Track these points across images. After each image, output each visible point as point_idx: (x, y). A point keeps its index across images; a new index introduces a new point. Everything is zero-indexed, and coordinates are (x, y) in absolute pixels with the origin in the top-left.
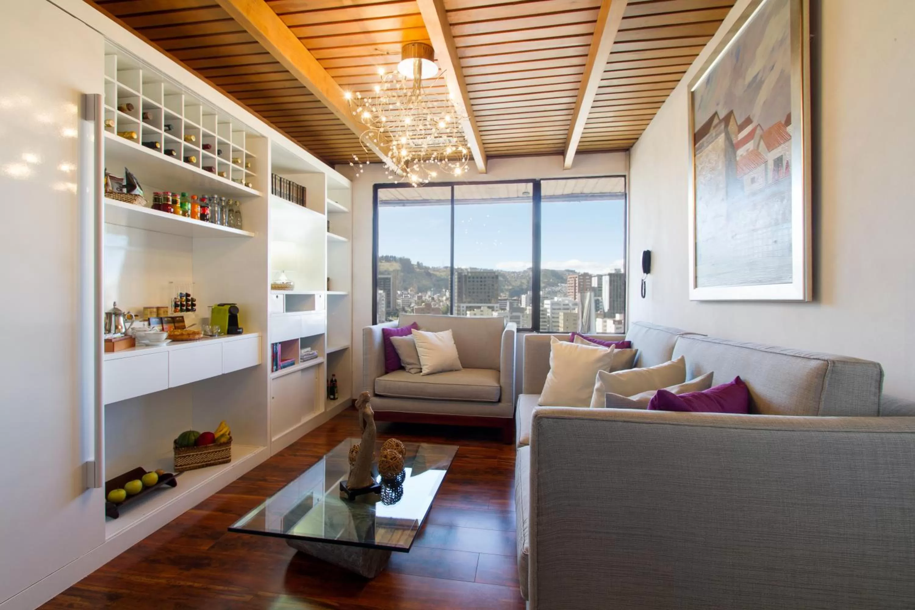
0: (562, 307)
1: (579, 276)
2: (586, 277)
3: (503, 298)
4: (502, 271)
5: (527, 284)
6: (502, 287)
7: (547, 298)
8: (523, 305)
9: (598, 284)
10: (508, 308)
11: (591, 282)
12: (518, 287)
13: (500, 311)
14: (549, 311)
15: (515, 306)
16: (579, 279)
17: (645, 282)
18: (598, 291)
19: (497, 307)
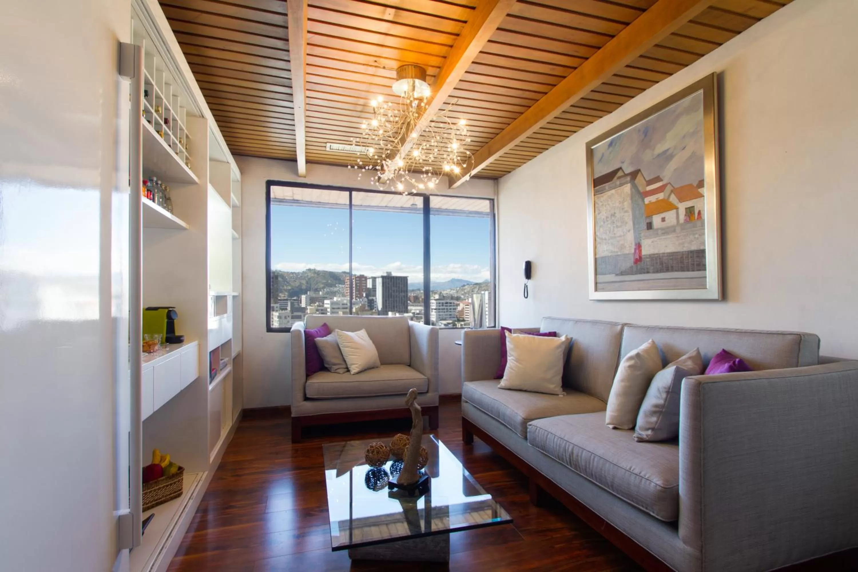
0: (341, 306)
1: (356, 278)
2: (362, 279)
3: (282, 298)
4: (280, 271)
5: (306, 284)
6: (281, 288)
7: (326, 298)
8: (303, 305)
9: (373, 286)
10: (289, 308)
11: (366, 283)
12: (297, 287)
13: (281, 312)
14: (329, 310)
15: (296, 306)
16: (356, 280)
17: (527, 286)
18: (372, 292)
19: (277, 307)
